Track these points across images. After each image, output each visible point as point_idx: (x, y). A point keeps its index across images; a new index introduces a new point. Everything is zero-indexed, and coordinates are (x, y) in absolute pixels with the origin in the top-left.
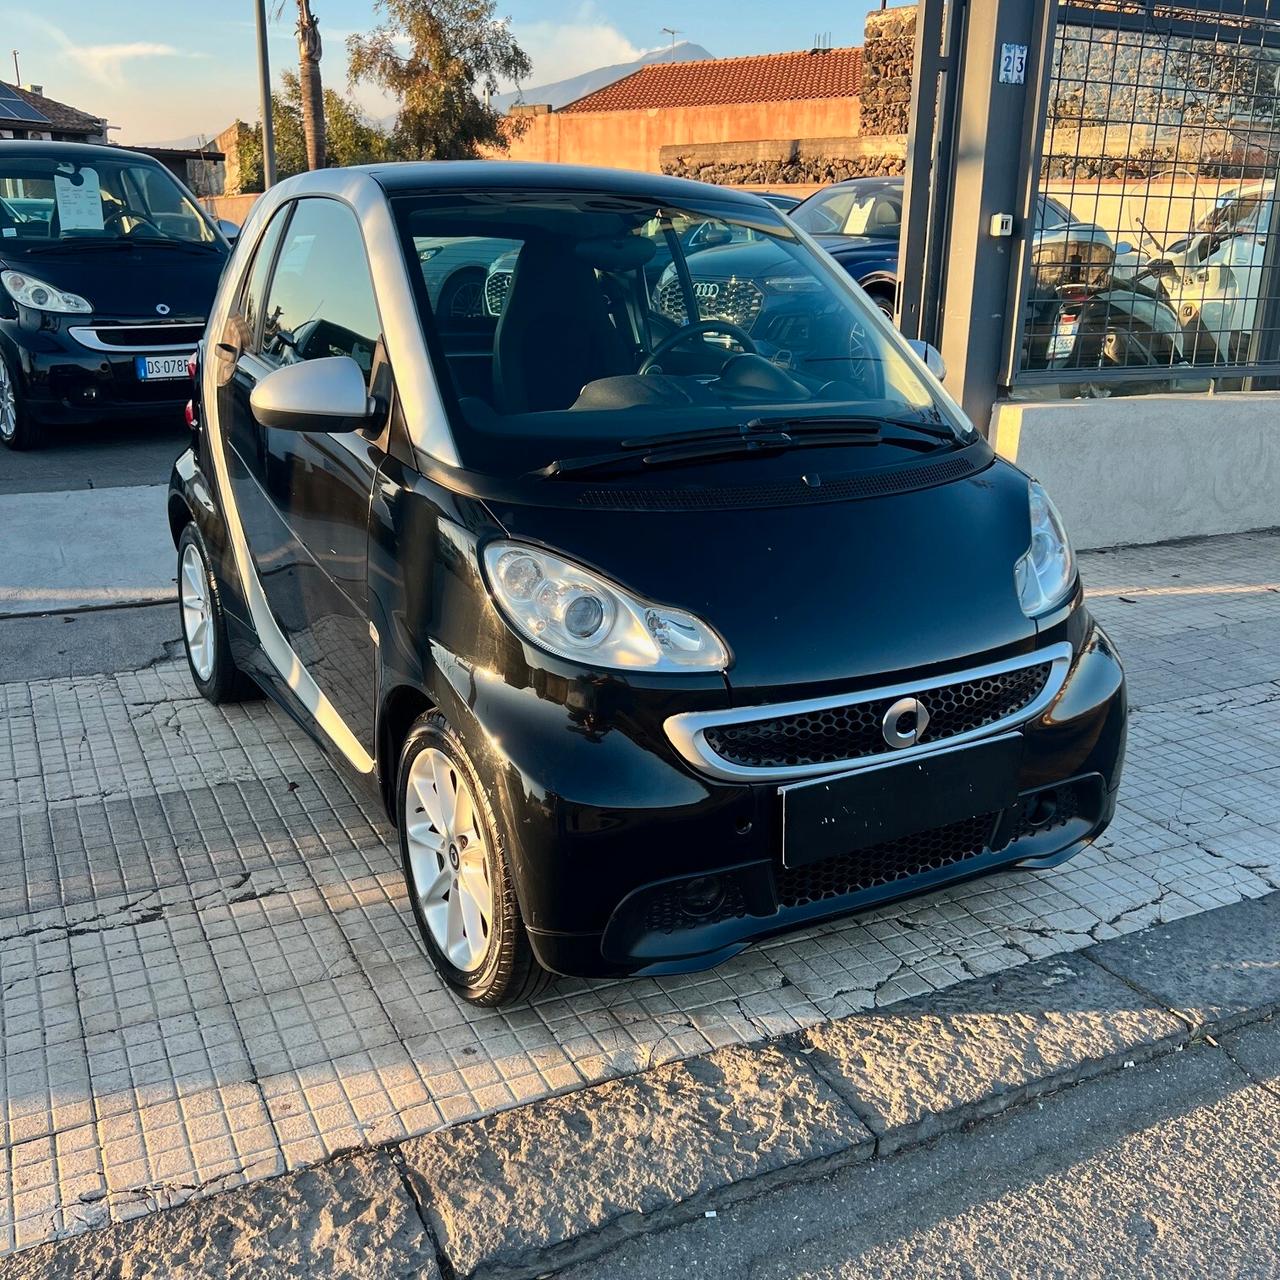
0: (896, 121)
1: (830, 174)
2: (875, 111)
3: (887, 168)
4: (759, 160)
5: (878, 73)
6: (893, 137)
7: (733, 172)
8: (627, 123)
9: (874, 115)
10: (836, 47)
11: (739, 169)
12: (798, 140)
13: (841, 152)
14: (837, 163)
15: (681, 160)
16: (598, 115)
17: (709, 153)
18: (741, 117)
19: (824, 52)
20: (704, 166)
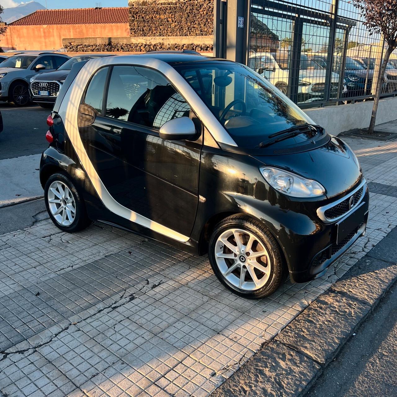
0: (141, 33)
1: (122, 48)
2: (134, 29)
3: (140, 47)
4: (98, 44)
5: (134, 17)
6: (141, 37)
7: (89, 47)
8: (36, 29)
9: (134, 30)
10: (103, 7)
11: (91, 46)
12: (110, 38)
13: (125, 42)
14: (124, 45)
15: (70, 43)
16: (24, 26)
17: (80, 41)
18: (77, 29)
19: (100, 8)
20: (79, 45)
